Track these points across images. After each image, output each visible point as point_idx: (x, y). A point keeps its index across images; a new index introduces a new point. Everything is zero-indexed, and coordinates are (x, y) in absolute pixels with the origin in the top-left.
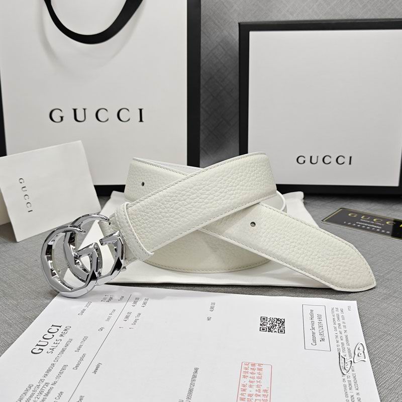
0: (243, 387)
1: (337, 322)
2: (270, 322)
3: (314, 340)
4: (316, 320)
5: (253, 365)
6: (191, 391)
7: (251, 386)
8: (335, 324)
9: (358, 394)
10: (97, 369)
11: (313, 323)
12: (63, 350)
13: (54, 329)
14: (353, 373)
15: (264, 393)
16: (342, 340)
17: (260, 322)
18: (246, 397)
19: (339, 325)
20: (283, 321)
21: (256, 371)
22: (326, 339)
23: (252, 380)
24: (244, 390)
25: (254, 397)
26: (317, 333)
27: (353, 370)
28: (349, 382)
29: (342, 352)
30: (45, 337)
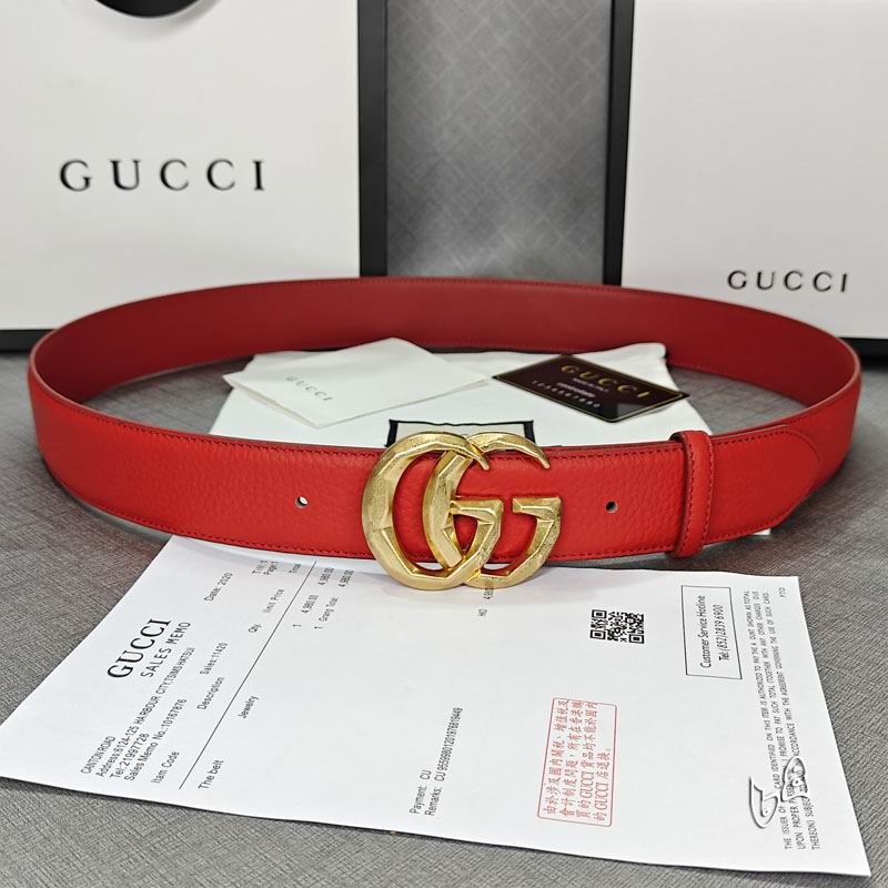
0: (555, 748)
1: (755, 622)
2: (613, 621)
3: (707, 656)
4: (710, 617)
6: (446, 754)
8: (751, 624)
10: (247, 709)
11: (704, 623)
12: (175, 671)
13: (154, 629)
14: (790, 722)
15: (600, 761)
16: (766, 656)
17: (590, 621)
18: (563, 766)
19: (761, 626)
20: (640, 618)
22: (733, 654)
23: (574, 733)
24: (559, 754)
25: (579, 768)
26: (713, 642)
27: (789, 718)
28: (781, 739)
29: (765, 680)
30: (135, 643)
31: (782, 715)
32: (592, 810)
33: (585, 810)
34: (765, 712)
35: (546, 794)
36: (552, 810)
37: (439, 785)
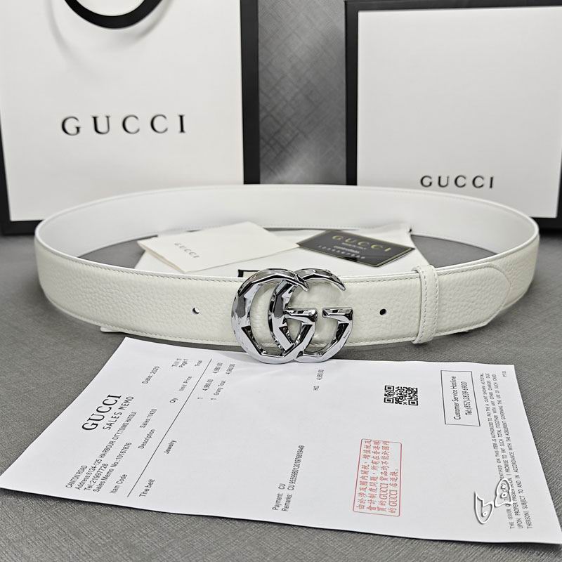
0: (363, 469)
1: (488, 392)
2: (398, 392)
3: (458, 412)
4: (459, 388)
6: (295, 473)
8: (485, 393)
9: (517, 476)
10: (170, 448)
11: (455, 393)
12: (124, 426)
13: (111, 400)
14: (511, 451)
15: (392, 477)
16: (495, 412)
17: (384, 392)
18: (369, 480)
19: (491, 394)
20: (415, 390)
22: (474, 411)
23: (375, 460)
24: (365, 473)
25: (378, 481)
26: (462, 404)
27: (510, 449)
28: (506, 462)
29: (495, 426)
30: (99, 410)
31: (506, 448)
32: (387, 506)
33: (383, 507)
34: (495, 446)
35: (358, 497)
36: (361, 507)
37: (290, 492)
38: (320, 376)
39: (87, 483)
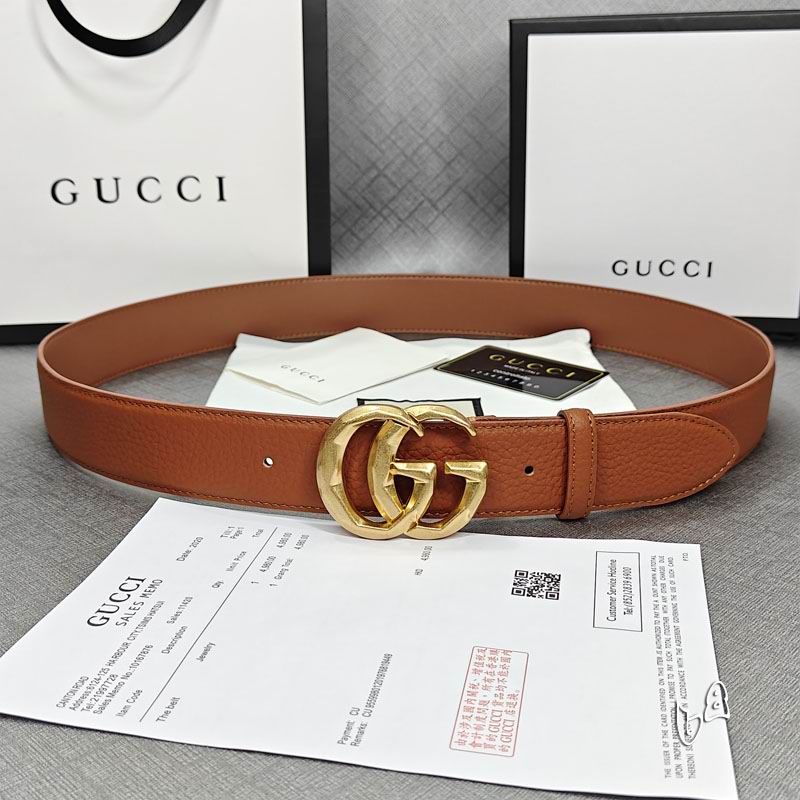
0: (471, 689)
1: (659, 582)
2: (533, 580)
3: (613, 611)
4: (620, 577)
5: (494, 651)
6: (374, 693)
7: (485, 688)
8: (655, 584)
10: (205, 653)
11: (613, 583)
12: (146, 621)
13: (131, 585)
14: (680, 669)
15: (509, 701)
16: (665, 612)
17: (512, 579)
19: (663, 586)
20: (557, 578)
21: (499, 663)
22: (636, 610)
23: (488, 677)
24: (473, 694)
25: (490, 706)
26: (621, 597)
27: (681, 666)
28: (672, 684)
29: (663, 632)
30: (113, 598)
31: (674, 664)
32: (498, 742)
33: (491, 743)
34: (659, 660)
35: (459, 729)
36: (462, 743)
37: (365, 720)
38: (425, 556)
39: (86, 701)
